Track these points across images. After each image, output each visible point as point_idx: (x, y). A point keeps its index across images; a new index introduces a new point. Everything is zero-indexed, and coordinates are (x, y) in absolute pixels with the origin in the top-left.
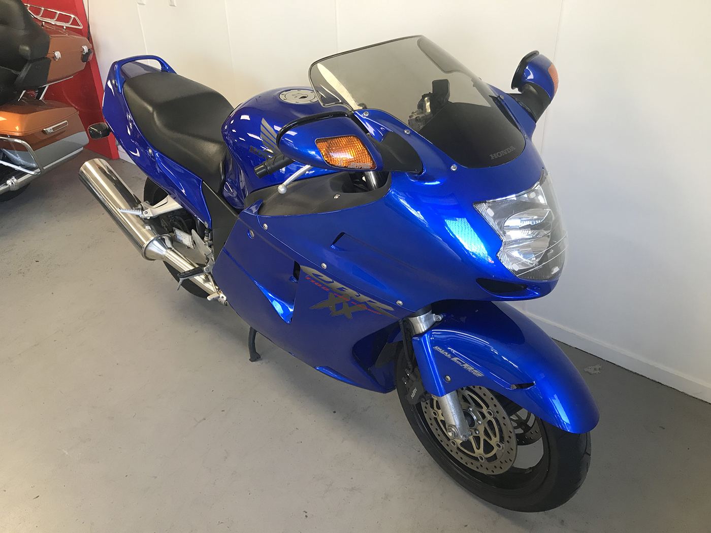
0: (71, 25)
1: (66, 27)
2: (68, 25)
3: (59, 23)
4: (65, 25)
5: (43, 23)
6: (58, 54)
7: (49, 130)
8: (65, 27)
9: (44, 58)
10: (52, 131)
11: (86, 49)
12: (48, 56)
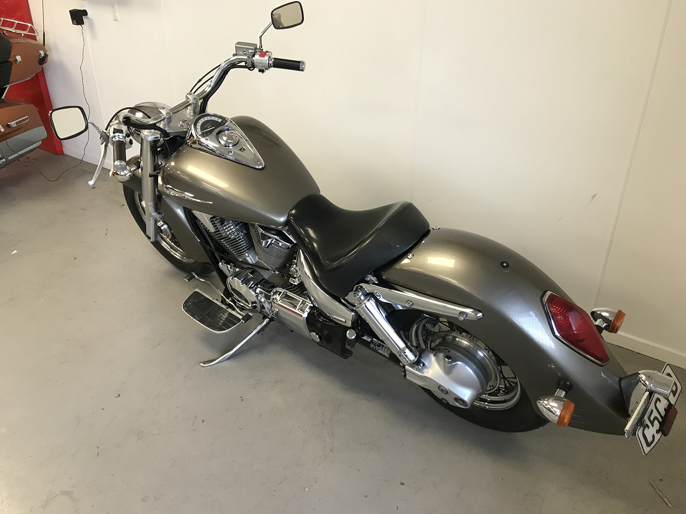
0: (28, 32)
1: (25, 34)
2: (26, 33)
3: (18, 31)
4: (23, 33)
5: (5, 31)
6: (19, 58)
7: (13, 124)
8: (23, 35)
9: (7, 62)
10: (15, 125)
11: (42, 52)
12: (10, 60)
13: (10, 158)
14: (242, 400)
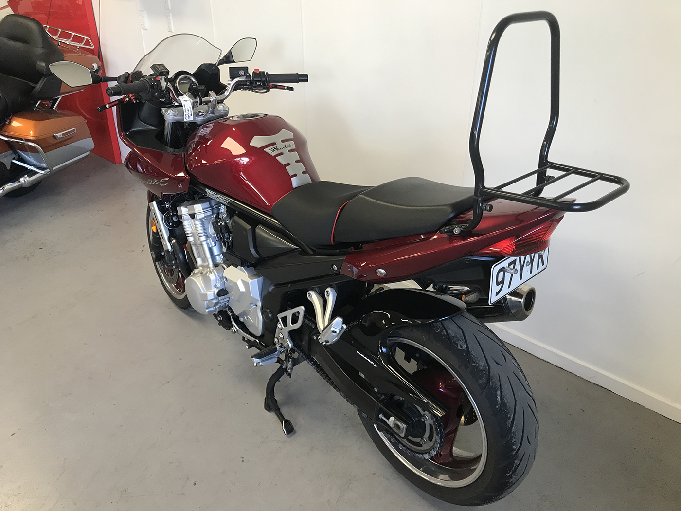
0: (84, 45)
2: (81, 45)
3: (73, 44)
5: (59, 43)
7: (59, 135)
8: (78, 47)
10: (62, 136)
11: (96, 66)
13: (53, 169)
14: (243, 461)
